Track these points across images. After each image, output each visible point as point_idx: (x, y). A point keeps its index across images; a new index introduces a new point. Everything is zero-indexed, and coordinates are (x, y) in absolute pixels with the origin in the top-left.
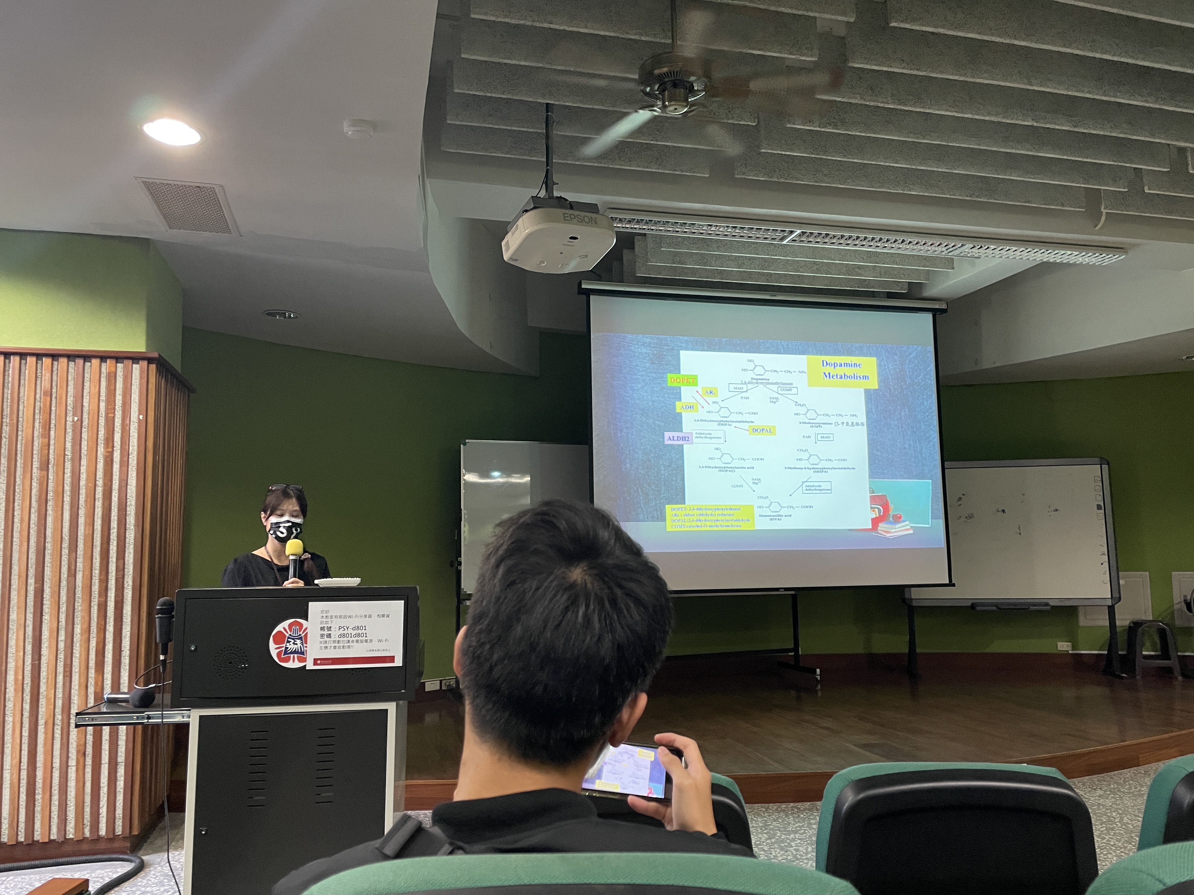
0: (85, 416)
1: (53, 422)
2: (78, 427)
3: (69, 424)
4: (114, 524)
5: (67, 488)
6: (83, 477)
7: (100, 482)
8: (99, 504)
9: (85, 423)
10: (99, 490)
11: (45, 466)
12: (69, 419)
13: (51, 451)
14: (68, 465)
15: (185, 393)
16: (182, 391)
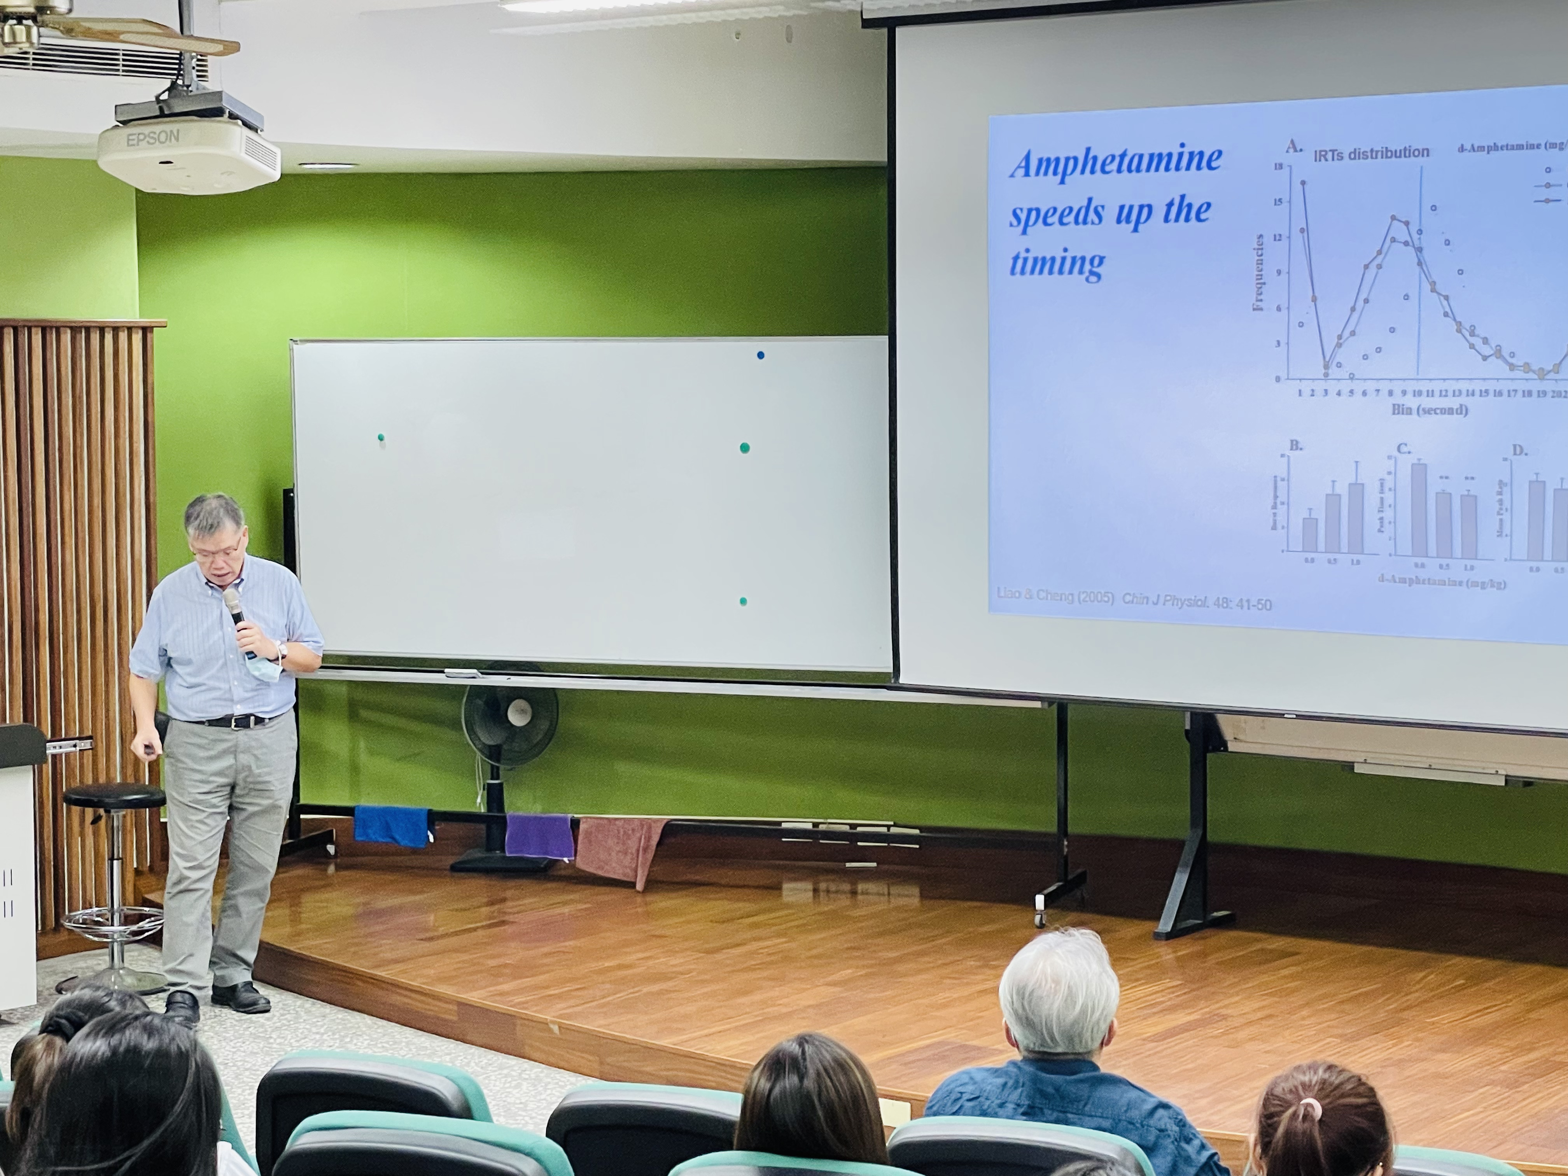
15: (123, 336)
16: (109, 337)
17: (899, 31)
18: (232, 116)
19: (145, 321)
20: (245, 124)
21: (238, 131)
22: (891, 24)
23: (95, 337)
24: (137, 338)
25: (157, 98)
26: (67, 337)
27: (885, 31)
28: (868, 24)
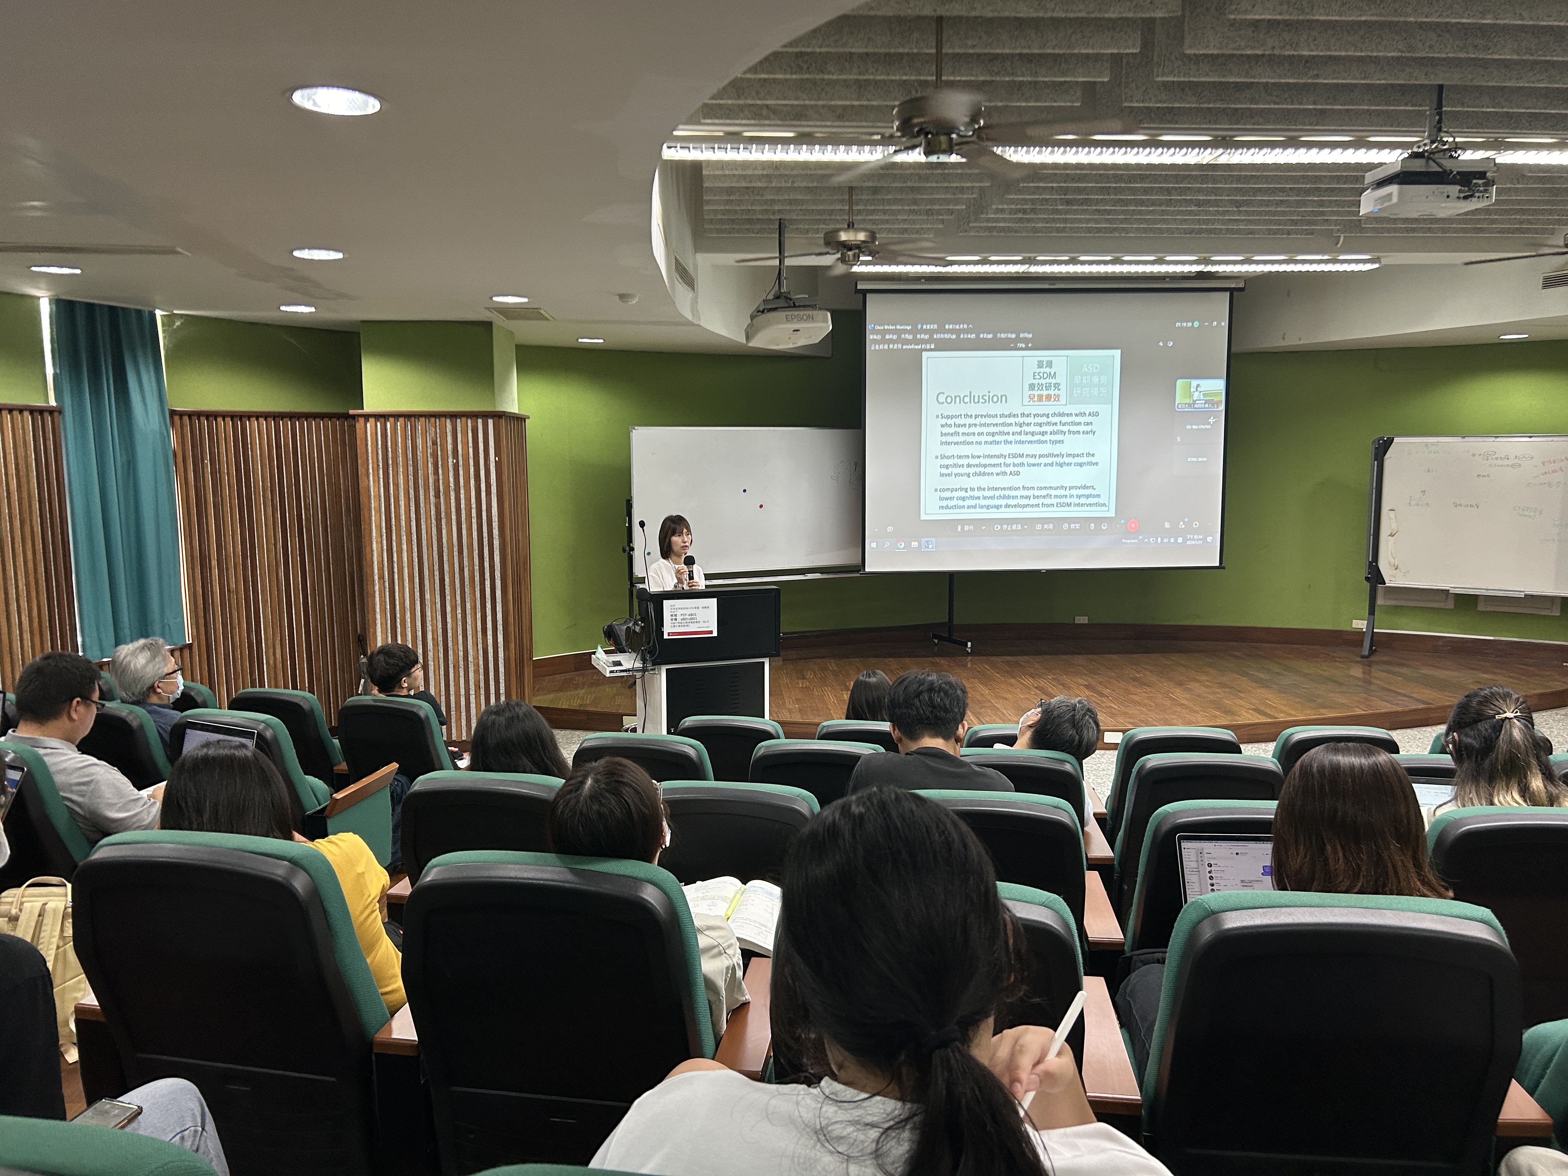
0: (460, 458)
1: (440, 463)
2: (456, 467)
3: (450, 464)
4: (485, 535)
5: (453, 509)
6: (463, 502)
7: (474, 506)
8: (474, 521)
9: (461, 463)
10: (474, 511)
11: (437, 496)
12: (450, 460)
13: (441, 484)
14: (452, 494)
17: (868, 296)
22: (865, 292)
27: (862, 296)
28: (857, 290)
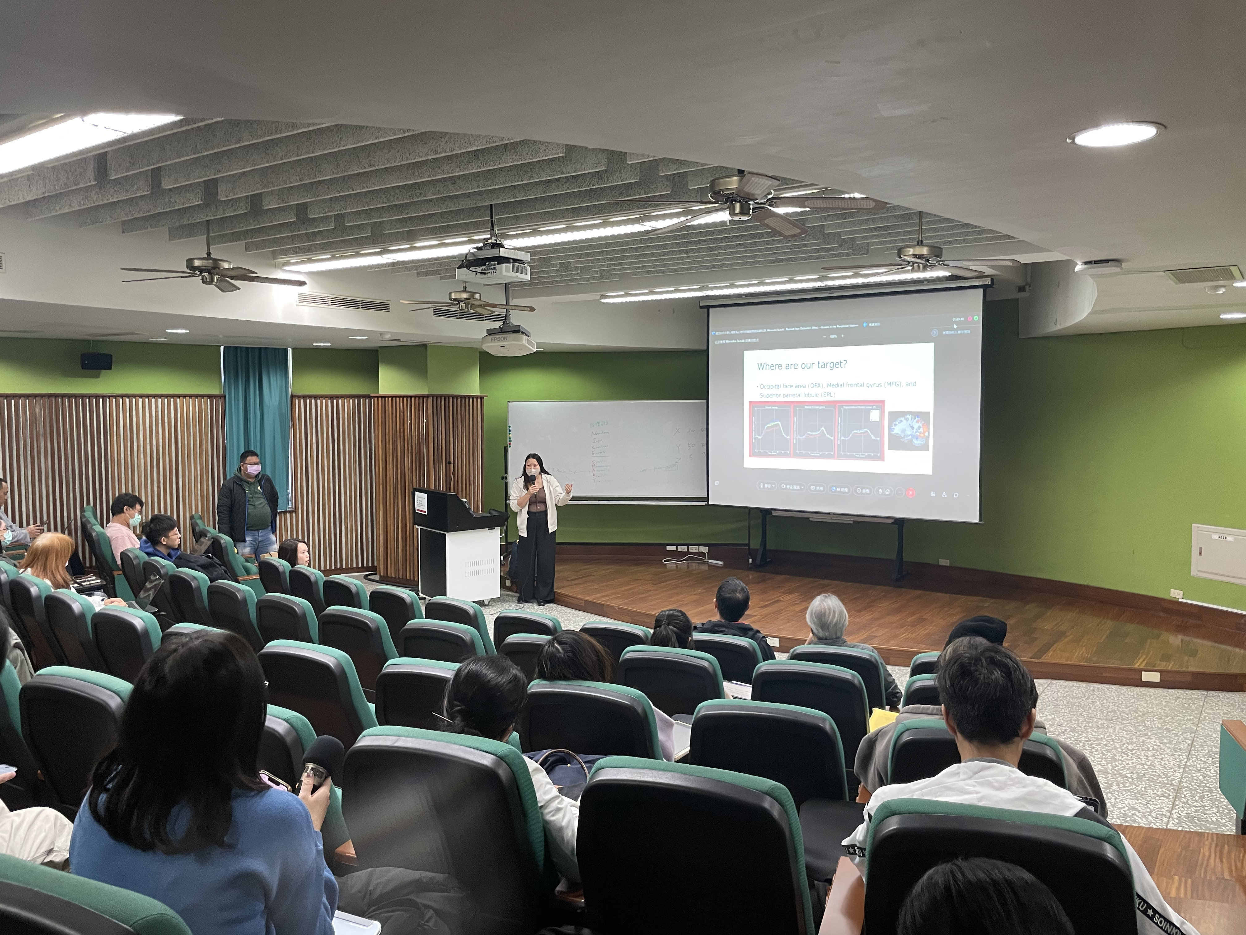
15: (475, 400)
16: (471, 400)
17: (711, 310)
18: (523, 333)
19: (482, 395)
20: (526, 335)
21: (525, 337)
22: (708, 307)
23: (467, 400)
24: (479, 400)
25: (500, 327)
26: (459, 400)
27: (706, 310)
28: (702, 307)
